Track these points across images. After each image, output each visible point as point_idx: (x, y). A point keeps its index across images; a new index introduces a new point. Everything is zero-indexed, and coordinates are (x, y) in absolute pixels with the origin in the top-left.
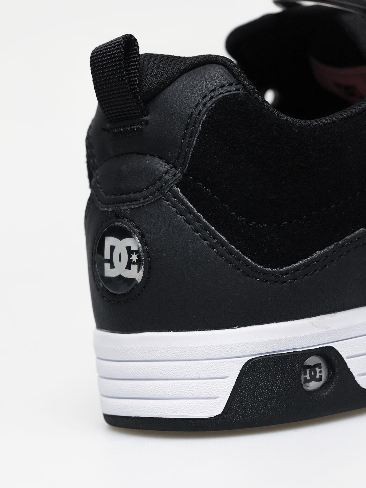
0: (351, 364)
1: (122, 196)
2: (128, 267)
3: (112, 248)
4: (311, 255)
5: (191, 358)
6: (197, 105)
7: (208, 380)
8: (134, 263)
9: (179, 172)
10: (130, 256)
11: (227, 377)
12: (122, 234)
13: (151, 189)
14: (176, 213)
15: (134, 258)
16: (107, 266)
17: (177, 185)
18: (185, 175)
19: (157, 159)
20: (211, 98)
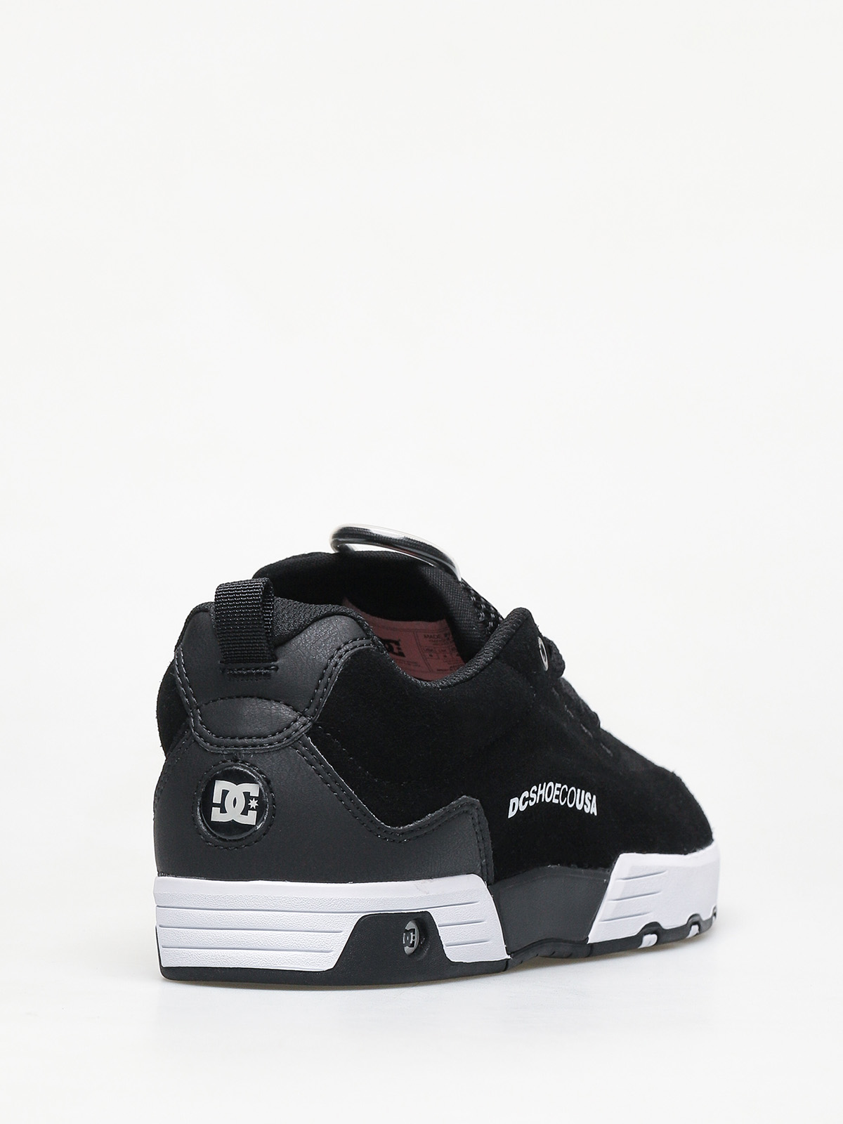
0: (442, 932)
1: (242, 740)
2: (245, 812)
3: (225, 793)
4: (424, 817)
5: (308, 910)
6: (332, 657)
7: (323, 933)
8: (253, 809)
9: (310, 721)
10: (247, 802)
11: (341, 932)
12: (239, 778)
13: (278, 736)
14: (305, 762)
15: (253, 804)
16: (216, 811)
17: (308, 734)
18: (315, 725)
19: (284, 707)
20: (347, 651)
